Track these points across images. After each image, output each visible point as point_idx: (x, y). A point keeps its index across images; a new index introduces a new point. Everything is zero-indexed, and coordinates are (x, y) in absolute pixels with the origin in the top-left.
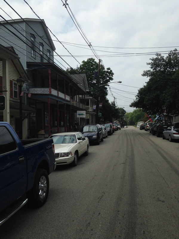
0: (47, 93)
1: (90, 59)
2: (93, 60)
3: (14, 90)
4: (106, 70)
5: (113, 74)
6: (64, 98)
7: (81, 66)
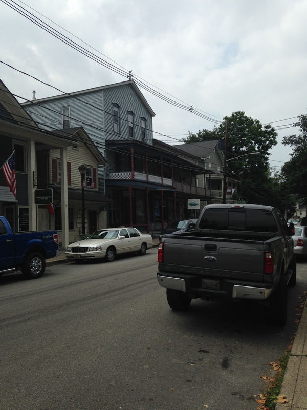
1: (236, 113)
2: (242, 114)
4: (263, 129)
6: (161, 183)
7: (221, 126)
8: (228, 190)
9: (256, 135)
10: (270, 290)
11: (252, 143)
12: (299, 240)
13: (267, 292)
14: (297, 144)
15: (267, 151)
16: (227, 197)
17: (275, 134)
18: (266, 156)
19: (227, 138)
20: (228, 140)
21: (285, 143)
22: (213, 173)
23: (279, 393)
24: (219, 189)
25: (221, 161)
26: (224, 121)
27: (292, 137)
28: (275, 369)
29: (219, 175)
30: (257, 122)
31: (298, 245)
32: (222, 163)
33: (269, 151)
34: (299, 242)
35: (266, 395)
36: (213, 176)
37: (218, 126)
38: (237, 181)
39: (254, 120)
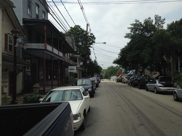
0: (42, 48)
2: (79, 27)
3: (9, 43)
4: (89, 35)
5: (95, 38)
6: (58, 54)
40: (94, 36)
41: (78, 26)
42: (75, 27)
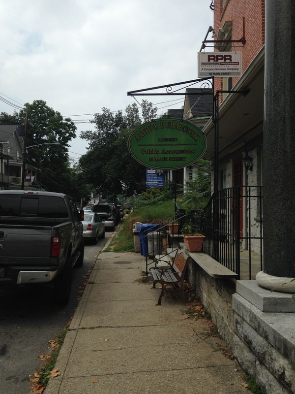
1: (38, 101)
2: (43, 103)
4: (64, 121)
8: (27, 177)
9: (58, 126)
10: (55, 272)
11: (53, 133)
12: (90, 225)
13: (52, 274)
14: (92, 139)
15: (67, 143)
16: (26, 184)
17: (75, 128)
18: (66, 147)
19: (28, 124)
20: (29, 126)
21: (83, 137)
22: (12, 158)
23: (53, 368)
24: (18, 175)
25: (20, 147)
26: (25, 107)
27: (88, 132)
28: (53, 346)
29: (18, 161)
30: (59, 114)
31: (88, 229)
32: (21, 150)
33: (69, 143)
34: (89, 227)
35: (41, 373)
36: (11, 162)
37: (18, 112)
38: (36, 169)
39: (55, 111)
40: (73, 123)
41: (41, 101)
42: (34, 103)
